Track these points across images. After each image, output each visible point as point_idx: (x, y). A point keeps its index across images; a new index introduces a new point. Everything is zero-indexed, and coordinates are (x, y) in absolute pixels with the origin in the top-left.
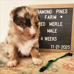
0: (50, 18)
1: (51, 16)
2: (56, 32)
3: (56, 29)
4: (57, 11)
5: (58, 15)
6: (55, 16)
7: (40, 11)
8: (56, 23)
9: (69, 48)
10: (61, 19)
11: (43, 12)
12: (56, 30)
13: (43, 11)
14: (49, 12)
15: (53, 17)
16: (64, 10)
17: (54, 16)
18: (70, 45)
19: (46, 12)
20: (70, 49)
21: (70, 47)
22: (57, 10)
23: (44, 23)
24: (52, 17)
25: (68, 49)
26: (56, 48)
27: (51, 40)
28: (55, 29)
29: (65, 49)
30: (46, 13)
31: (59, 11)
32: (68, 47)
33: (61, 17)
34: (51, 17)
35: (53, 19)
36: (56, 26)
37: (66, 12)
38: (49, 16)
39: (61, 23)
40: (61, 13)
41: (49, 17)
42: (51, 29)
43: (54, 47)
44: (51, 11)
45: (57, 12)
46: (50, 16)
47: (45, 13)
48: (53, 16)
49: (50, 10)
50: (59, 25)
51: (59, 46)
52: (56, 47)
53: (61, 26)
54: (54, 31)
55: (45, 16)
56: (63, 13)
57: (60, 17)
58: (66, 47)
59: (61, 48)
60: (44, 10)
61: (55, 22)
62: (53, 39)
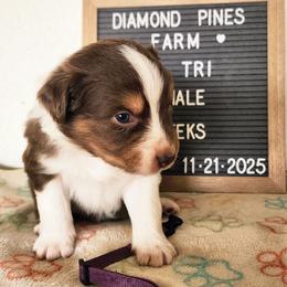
0: (173, 43)
1: (176, 35)
2: (201, 100)
3: (202, 91)
4: (203, 14)
5: (208, 33)
6: (193, 37)
7: (132, 15)
8: (199, 65)
9: (261, 168)
10: (220, 46)
11: (143, 21)
12: (200, 94)
13: (143, 16)
14: (167, 20)
15: (185, 42)
16: (229, 13)
17: (189, 35)
18: (266, 156)
19: (155, 21)
20: (266, 174)
21: (266, 163)
22: (200, 12)
24: (180, 41)
25: (257, 175)
27: (181, 135)
28: (198, 91)
29: (245, 174)
30: (155, 26)
31: (208, 14)
32: (255, 167)
33: (221, 38)
34: (176, 41)
35: (186, 48)
36: (199, 76)
37: (239, 19)
38: (167, 36)
40: (218, 24)
41: (167, 42)
42: (180, 92)
43: (196, 166)
44: (175, 15)
45: (200, 18)
46: (172, 38)
47: (150, 26)
48: (186, 37)
49: (173, 12)
51: (216, 160)
52: (204, 166)
54: (193, 99)
55: (154, 36)
56: (227, 23)
57: (216, 41)
59: (229, 172)
60: (147, 14)
61: (196, 63)
62: (189, 130)
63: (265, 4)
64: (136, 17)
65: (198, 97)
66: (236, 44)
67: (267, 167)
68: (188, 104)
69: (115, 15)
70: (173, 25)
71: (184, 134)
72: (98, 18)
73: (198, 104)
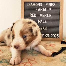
0: (40, 10)
1: (41, 8)
2: (46, 22)
9: (58, 36)
10: (50, 11)
11: (34, 5)
14: (39, 5)
18: (59, 34)
19: (37, 5)
20: (59, 38)
22: (46, 3)
23: (35, 14)
25: (57, 38)
26: (46, 37)
27: (41, 29)
31: (48, 4)
35: (43, 11)
36: (46, 17)
37: (54, 5)
38: (39, 8)
39: (50, 14)
44: (41, 4)
45: (46, 5)
48: (43, 9)
50: (48, 16)
51: (49, 35)
53: (50, 17)
55: (36, 8)
56: (52, 6)
58: (55, 36)
59: (51, 37)
60: (35, 3)
61: (45, 14)
62: (43, 28)
63: (60, 2)
64: (32, 4)
65: (45, 21)
66: (53, 10)
67: (59, 36)
68: (43, 23)
69: (28, 3)
70: (40, 6)
71: (42, 29)
72: (25, 4)
73: (45, 23)
